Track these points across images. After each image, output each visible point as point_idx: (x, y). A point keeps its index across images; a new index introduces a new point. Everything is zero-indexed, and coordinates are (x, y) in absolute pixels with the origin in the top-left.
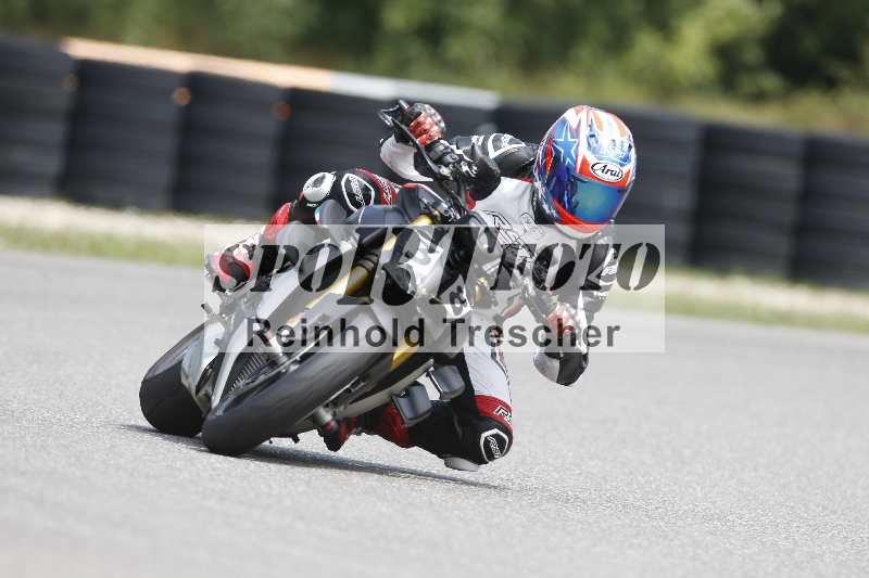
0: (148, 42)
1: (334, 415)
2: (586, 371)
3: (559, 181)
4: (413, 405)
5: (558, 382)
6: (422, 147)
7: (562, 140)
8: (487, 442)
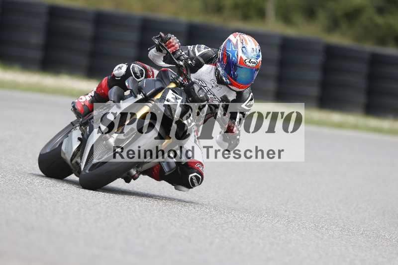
4: (169, 166)
6: (171, 53)
7: (230, 49)
8: (192, 179)
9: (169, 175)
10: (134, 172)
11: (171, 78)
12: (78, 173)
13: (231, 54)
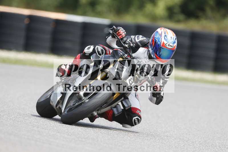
0: (18, 6)
1: (97, 113)
2: (163, 101)
3: (156, 48)
4: (117, 110)
5: (155, 104)
6: (120, 39)
7: (157, 37)
8: (135, 120)
9: (117, 116)
10: (95, 113)
11: (120, 55)
12: (60, 114)
13: (157, 40)
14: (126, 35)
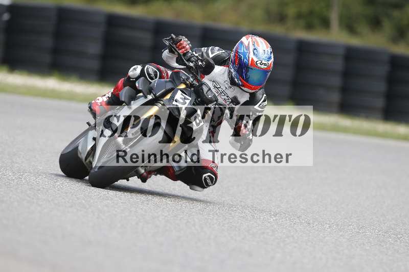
6: (181, 54)
7: (242, 51)
8: (205, 179)
10: (142, 170)
13: (242, 56)
14: (191, 49)
